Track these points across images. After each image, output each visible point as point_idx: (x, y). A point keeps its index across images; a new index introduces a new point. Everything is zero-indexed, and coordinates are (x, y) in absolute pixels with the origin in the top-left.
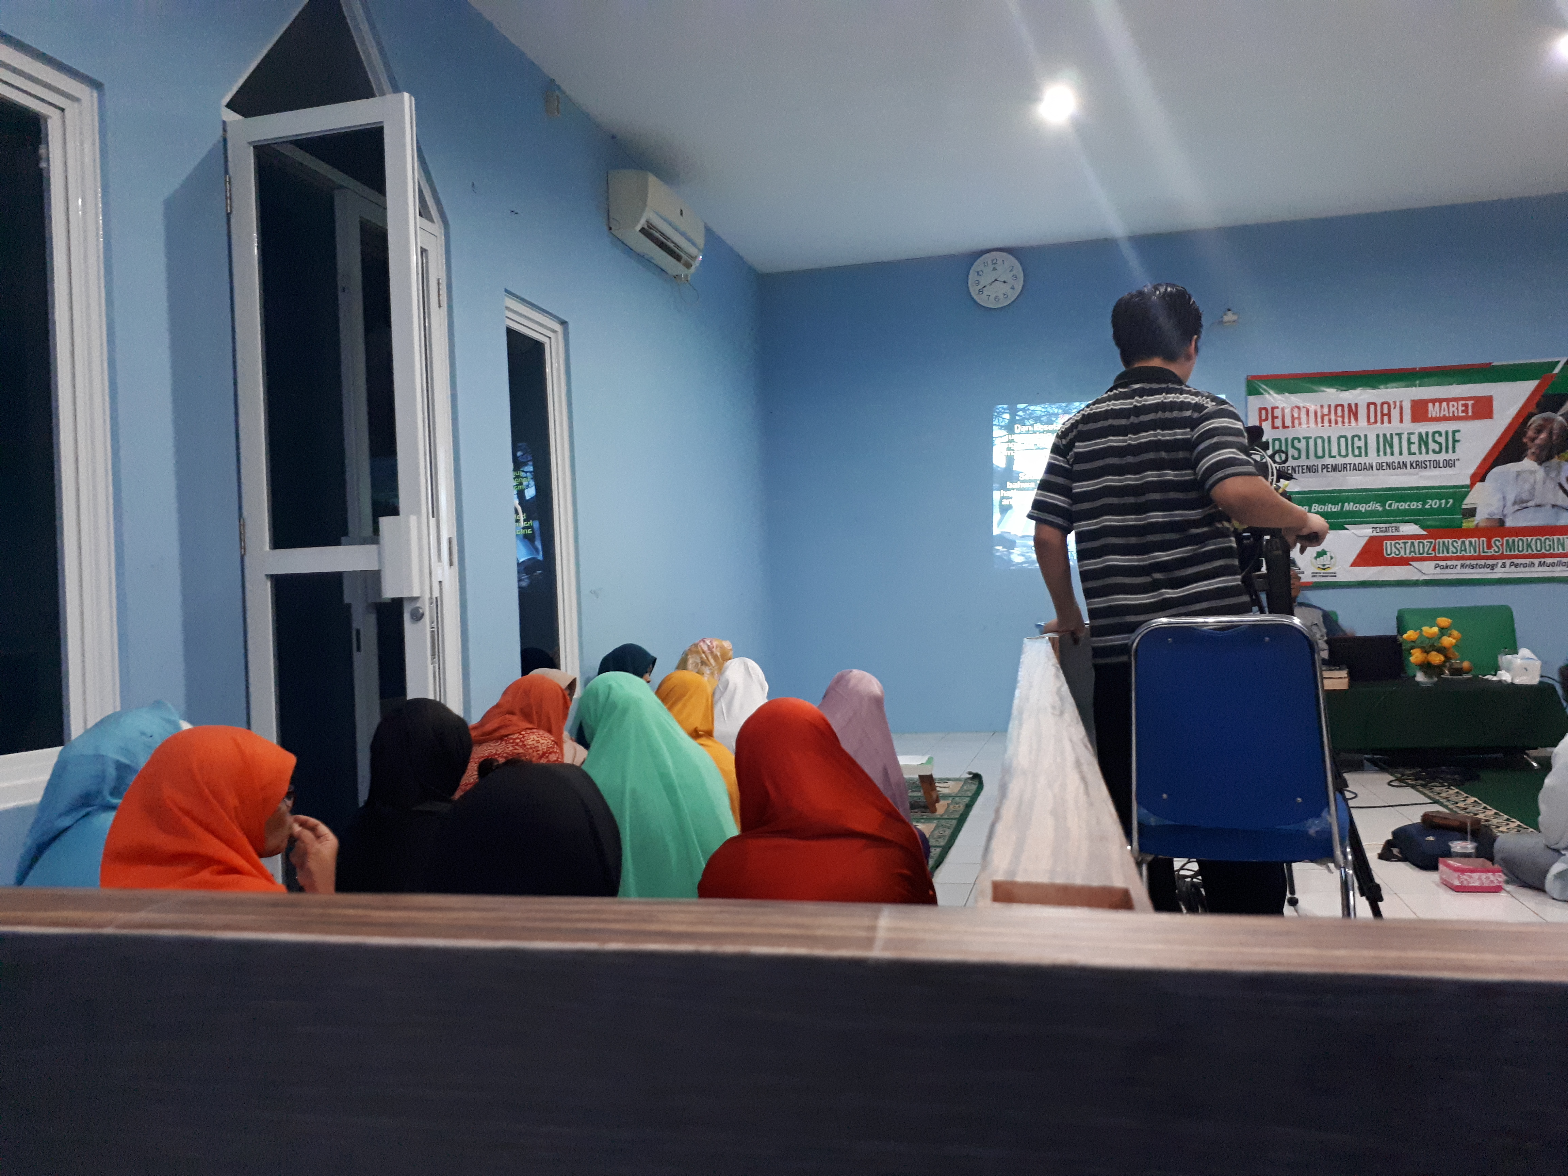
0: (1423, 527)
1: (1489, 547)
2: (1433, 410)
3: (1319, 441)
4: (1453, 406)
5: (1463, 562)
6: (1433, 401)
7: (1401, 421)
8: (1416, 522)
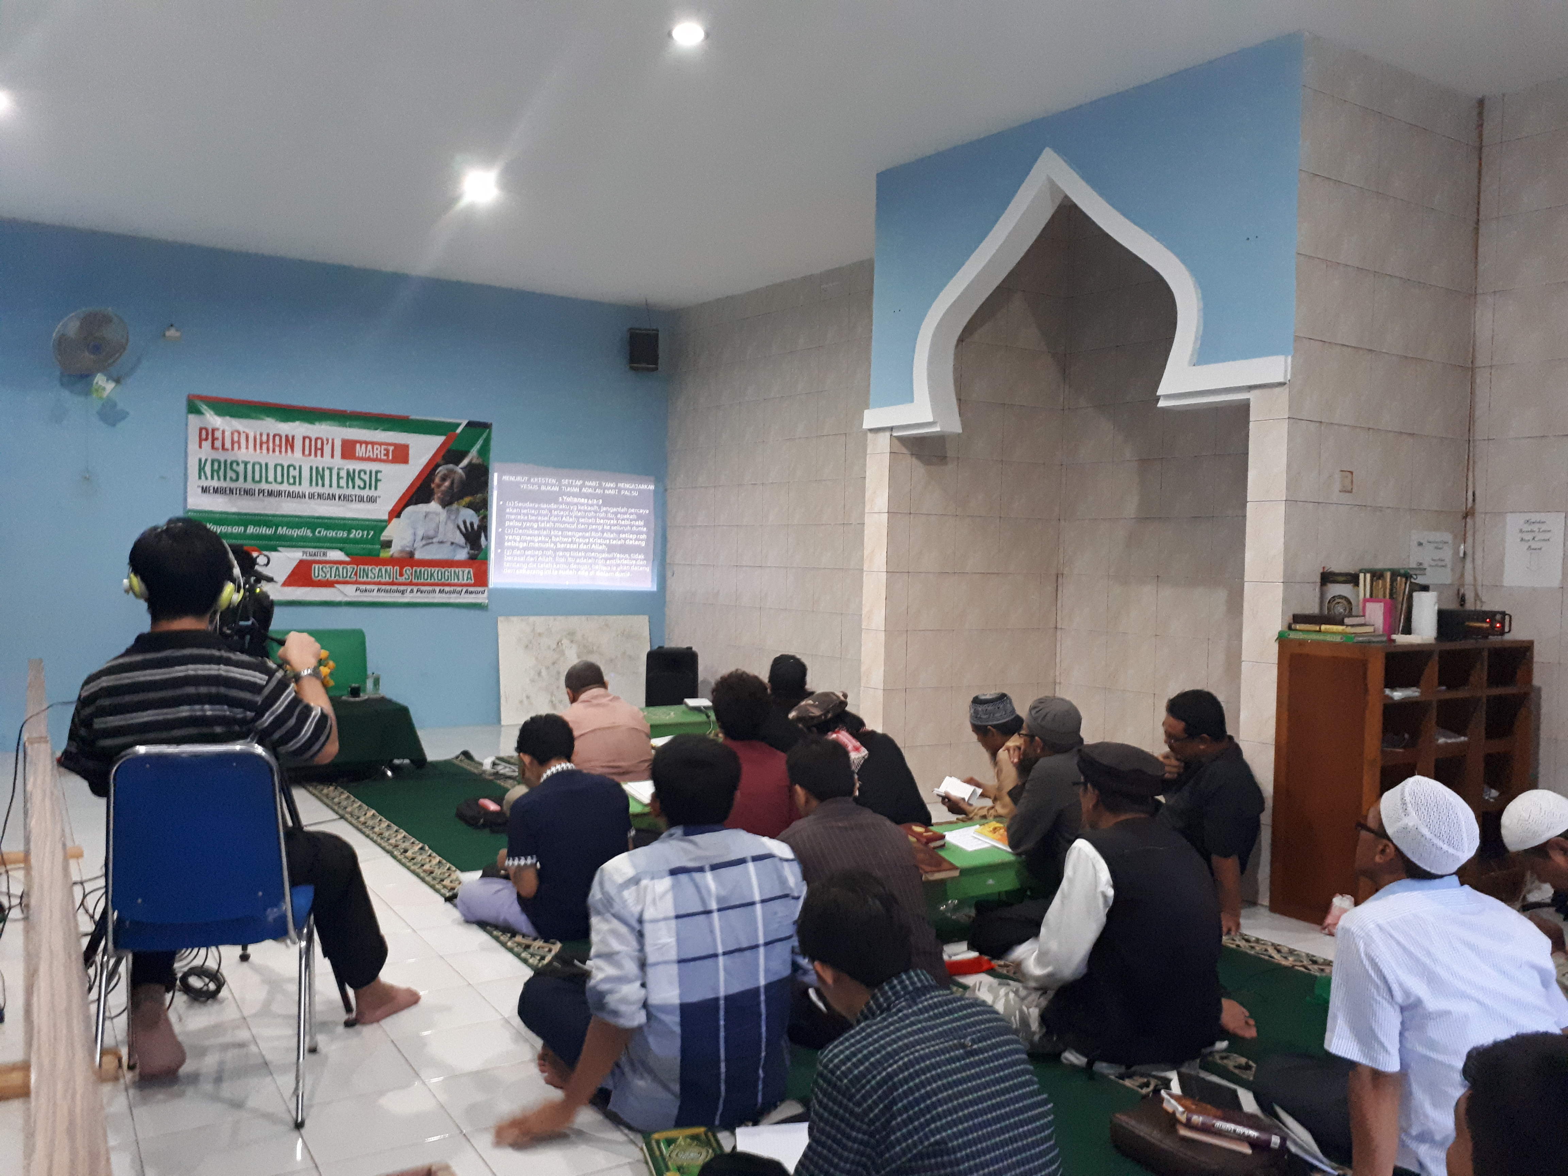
0: (347, 555)
1: (401, 575)
2: (360, 451)
3: (257, 467)
5: (380, 587)
6: (361, 443)
7: (332, 456)
8: (341, 549)
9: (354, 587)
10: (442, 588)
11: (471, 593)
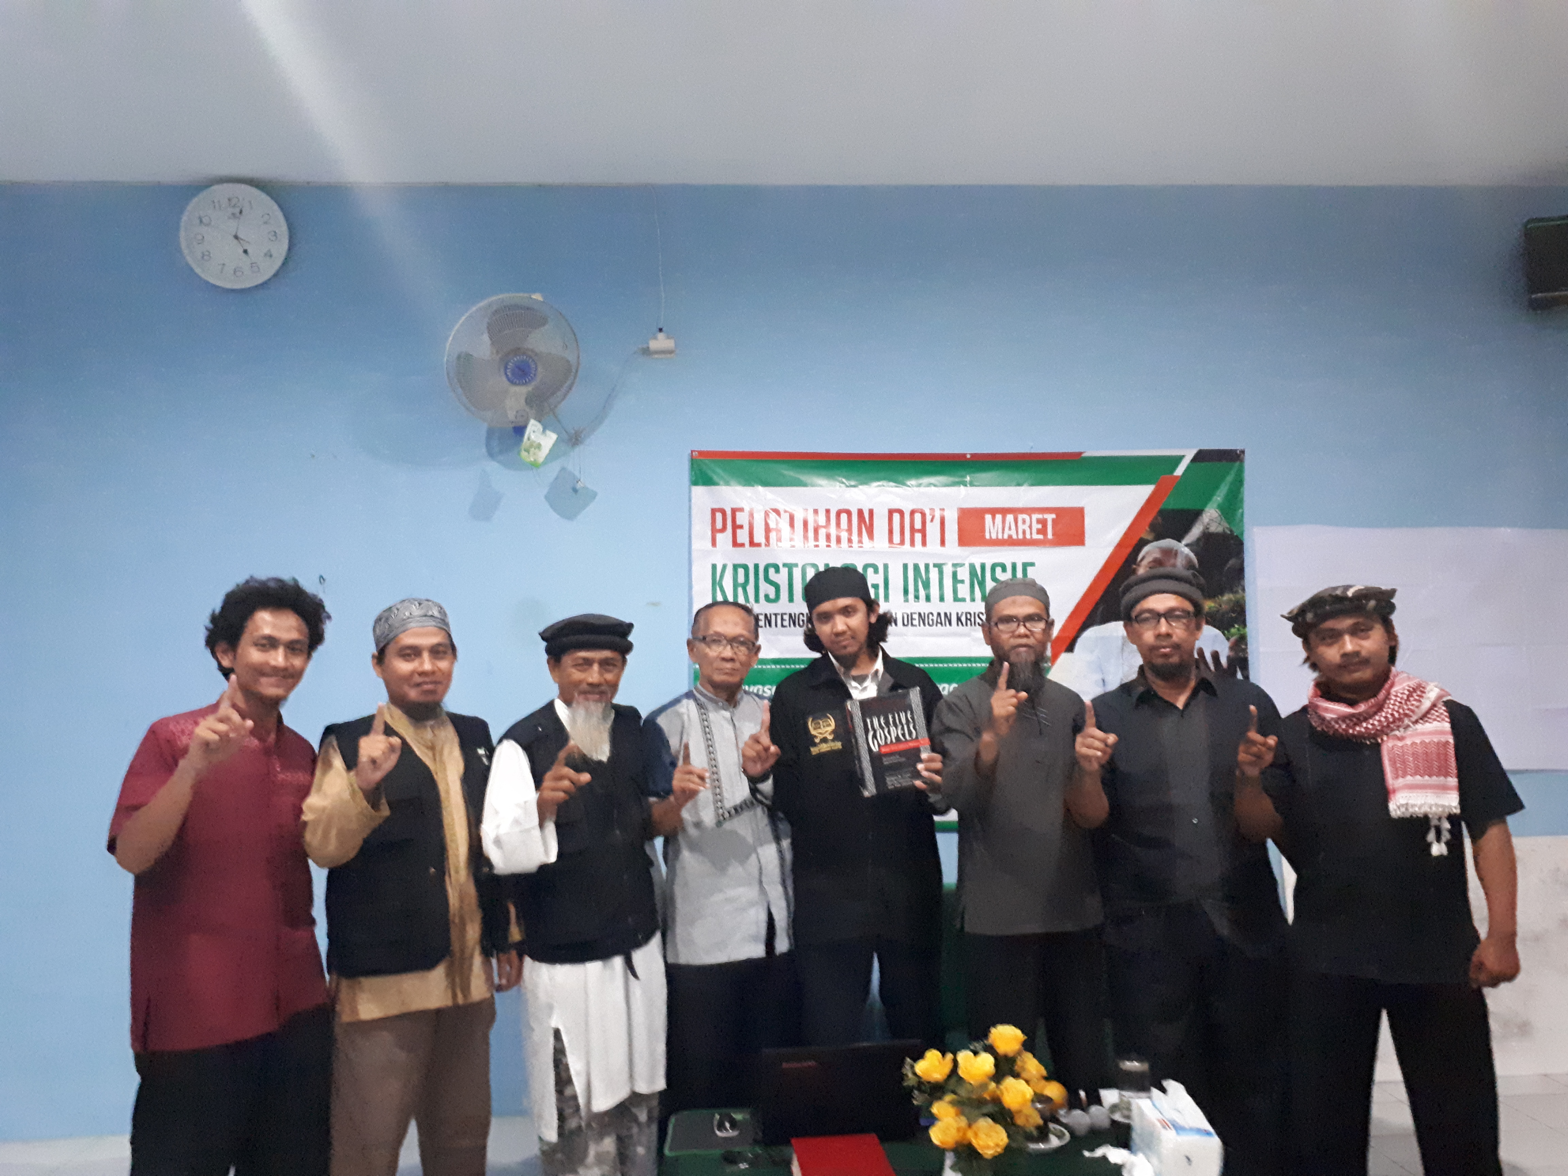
2: (993, 527)
4: (1024, 522)
6: (994, 512)
7: (943, 543)
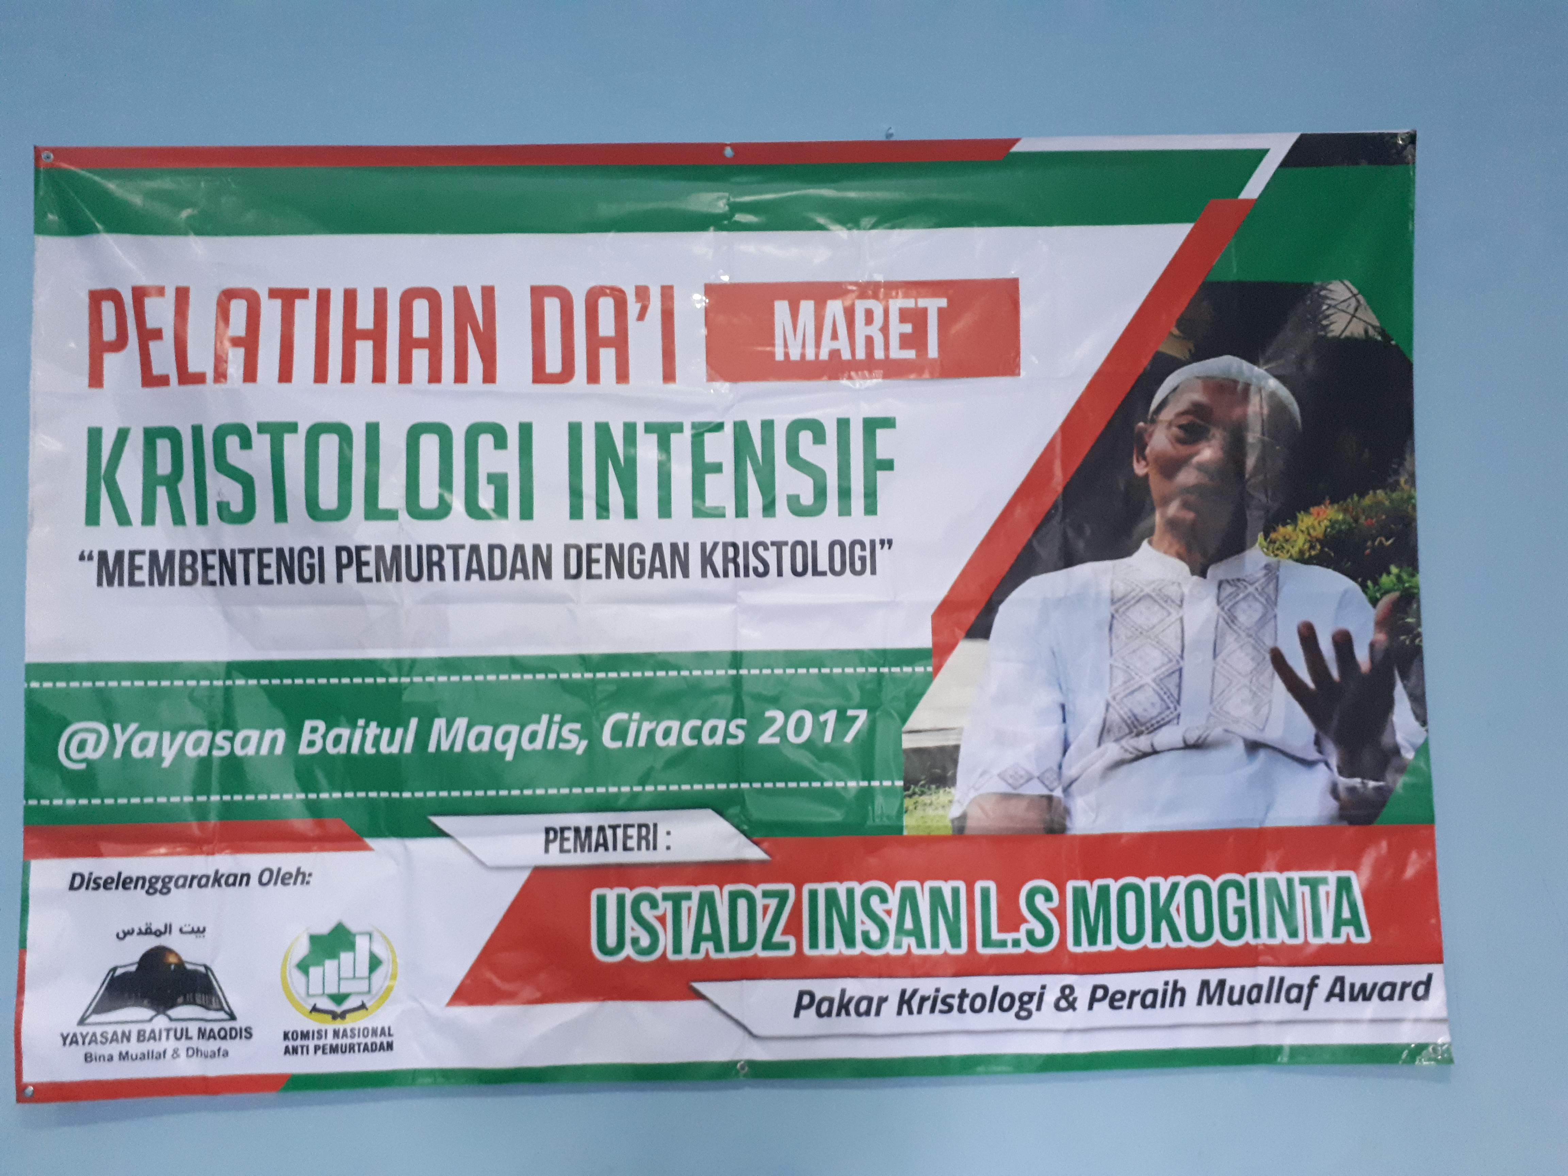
0: (750, 831)
1: (1011, 919)
2: (792, 331)
3: (329, 445)
4: (869, 316)
5: (909, 984)
7: (669, 371)
8: (720, 807)
9: (790, 989)
10: (1213, 976)
11: (1363, 993)
